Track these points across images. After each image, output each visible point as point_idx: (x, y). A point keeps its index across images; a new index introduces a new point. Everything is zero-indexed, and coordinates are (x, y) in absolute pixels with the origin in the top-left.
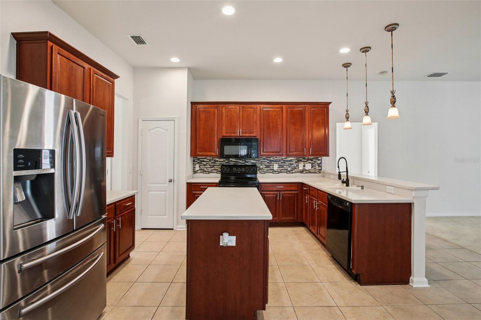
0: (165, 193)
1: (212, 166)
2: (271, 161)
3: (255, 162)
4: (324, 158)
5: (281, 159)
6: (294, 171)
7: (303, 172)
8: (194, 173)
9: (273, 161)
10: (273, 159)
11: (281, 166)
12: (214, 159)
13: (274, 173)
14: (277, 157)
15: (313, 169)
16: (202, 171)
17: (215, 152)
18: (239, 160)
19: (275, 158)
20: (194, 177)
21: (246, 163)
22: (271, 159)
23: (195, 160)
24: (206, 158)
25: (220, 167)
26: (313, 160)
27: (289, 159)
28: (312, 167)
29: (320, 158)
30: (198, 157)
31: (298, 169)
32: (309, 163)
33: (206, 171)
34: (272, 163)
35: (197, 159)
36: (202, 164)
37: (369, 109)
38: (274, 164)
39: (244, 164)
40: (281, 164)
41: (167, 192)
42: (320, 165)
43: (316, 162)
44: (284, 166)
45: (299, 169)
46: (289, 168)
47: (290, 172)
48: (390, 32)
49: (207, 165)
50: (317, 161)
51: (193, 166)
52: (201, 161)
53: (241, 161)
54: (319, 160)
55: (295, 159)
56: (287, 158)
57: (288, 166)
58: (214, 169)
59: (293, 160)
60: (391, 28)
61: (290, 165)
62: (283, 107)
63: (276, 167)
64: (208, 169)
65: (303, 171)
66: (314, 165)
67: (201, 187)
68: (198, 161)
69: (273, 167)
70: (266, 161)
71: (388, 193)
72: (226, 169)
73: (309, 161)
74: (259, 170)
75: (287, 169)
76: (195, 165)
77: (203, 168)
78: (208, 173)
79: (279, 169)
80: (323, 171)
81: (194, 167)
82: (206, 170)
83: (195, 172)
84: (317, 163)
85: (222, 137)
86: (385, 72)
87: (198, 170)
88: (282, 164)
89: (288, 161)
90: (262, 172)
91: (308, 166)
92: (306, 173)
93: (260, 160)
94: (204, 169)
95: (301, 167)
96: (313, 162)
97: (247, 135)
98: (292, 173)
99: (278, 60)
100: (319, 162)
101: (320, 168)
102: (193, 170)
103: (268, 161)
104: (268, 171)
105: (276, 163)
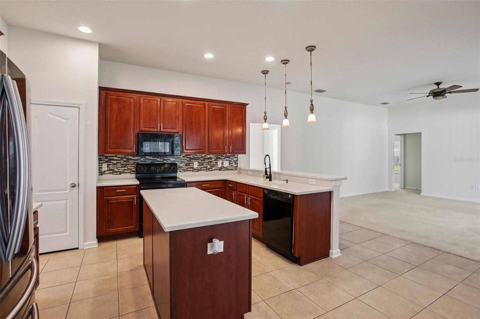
0: (64, 202)
1: (124, 166)
2: (191, 158)
3: (174, 159)
4: (240, 156)
5: (201, 156)
6: (213, 169)
7: (222, 170)
8: (100, 174)
9: (193, 159)
10: (193, 157)
11: (201, 164)
12: (127, 157)
13: (194, 172)
14: (197, 155)
16: (112, 172)
17: (131, 149)
18: (157, 158)
19: (195, 156)
20: (102, 180)
21: (165, 161)
22: (191, 156)
23: (102, 159)
24: (116, 156)
25: (135, 166)
26: (231, 158)
27: (209, 156)
28: (229, 164)
29: (236, 156)
30: (105, 155)
31: (217, 167)
32: (227, 160)
33: (116, 172)
34: (192, 161)
35: (105, 157)
36: (112, 163)
37: (287, 113)
38: (194, 162)
39: (163, 162)
40: (200, 162)
41: (68, 200)
42: (236, 162)
43: (233, 159)
44: (204, 164)
46: (208, 166)
47: (210, 169)
48: (310, 52)
49: (118, 164)
51: (99, 165)
52: (109, 159)
53: (158, 159)
54: (235, 157)
55: (214, 156)
56: (207, 156)
57: (208, 164)
58: (127, 168)
59: (212, 158)
60: (311, 49)
61: (209, 163)
62: (205, 103)
63: (196, 165)
64: (119, 169)
65: (222, 169)
66: (231, 162)
67: (117, 191)
68: (106, 160)
69: (193, 165)
70: (186, 159)
71: (310, 184)
72: (142, 169)
73: (227, 158)
74: (179, 169)
75: (207, 167)
76: (101, 164)
77: (112, 168)
78: (119, 173)
79: (199, 167)
80: (239, 168)
81: (101, 166)
82: (117, 170)
83: (102, 173)
84: (233, 161)
85: (140, 132)
86: (290, 83)
87: (105, 171)
88: (202, 162)
89: (206, 159)
90: (182, 171)
91: (226, 164)
92: (224, 170)
93: (180, 158)
94: (113, 170)
95: (220, 165)
96: (230, 159)
97: (169, 130)
98: (212, 170)
99: (209, 56)
100: (235, 159)
101: (236, 165)
102: (99, 170)
103: (187, 159)
104: (188, 169)
105: (196, 161)
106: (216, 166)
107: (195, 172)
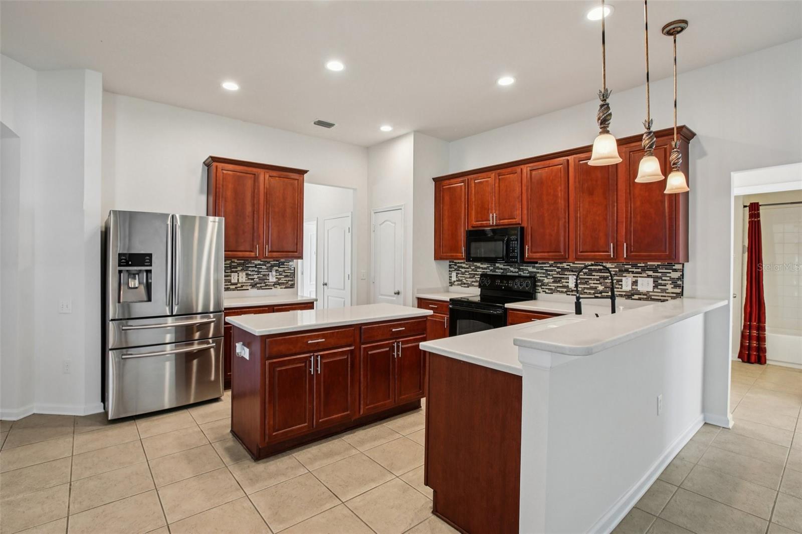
1: (472, 276)
2: (563, 269)
3: (535, 270)
4: (689, 267)
5: (583, 265)
7: (633, 297)
8: (450, 285)
9: (567, 270)
10: (569, 267)
13: (569, 295)
14: (576, 262)
15: (659, 291)
16: (460, 283)
18: (509, 267)
19: (572, 265)
20: (451, 292)
21: (520, 273)
22: (565, 265)
23: (452, 266)
24: (464, 263)
25: (479, 276)
26: (659, 271)
28: (655, 287)
30: (455, 261)
31: (620, 290)
32: (649, 276)
33: (465, 284)
34: (566, 275)
35: (454, 264)
36: (460, 272)
38: (570, 277)
39: (517, 274)
40: (583, 277)
42: (678, 281)
43: (668, 275)
44: (590, 282)
45: (621, 288)
46: (599, 286)
47: (603, 294)
49: (466, 273)
50: (670, 273)
52: (459, 267)
53: (512, 269)
54: (675, 270)
55: (614, 266)
57: (598, 282)
58: (474, 280)
59: (609, 269)
61: (602, 280)
62: (569, 160)
63: (573, 282)
64: (467, 280)
65: (633, 295)
66: (660, 282)
68: (455, 267)
69: (568, 282)
70: (555, 270)
72: (485, 282)
73: (647, 272)
74: (543, 287)
75: (596, 288)
77: (461, 278)
78: (467, 286)
79: (578, 286)
81: (451, 275)
82: (465, 282)
83: (452, 284)
84: (669, 278)
87: (454, 281)
88: (585, 277)
89: (595, 271)
90: (547, 291)
91: (646, 284)
92: (640, 299)
93: (544, 268)
94: (462, 280)
95: (627, 284)
96: (660, 274)
97: (506, 221)
100: (675, 275)
101: (678, 290)
102: (450, 280)
103: (558, 270)
104: (558, 289)
105: (573, 275)
106: (618, 288)
107: (572, 295)
